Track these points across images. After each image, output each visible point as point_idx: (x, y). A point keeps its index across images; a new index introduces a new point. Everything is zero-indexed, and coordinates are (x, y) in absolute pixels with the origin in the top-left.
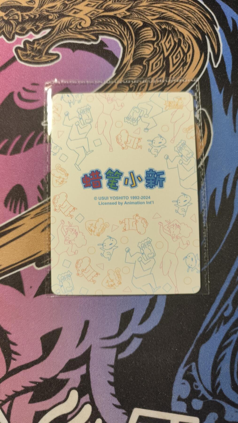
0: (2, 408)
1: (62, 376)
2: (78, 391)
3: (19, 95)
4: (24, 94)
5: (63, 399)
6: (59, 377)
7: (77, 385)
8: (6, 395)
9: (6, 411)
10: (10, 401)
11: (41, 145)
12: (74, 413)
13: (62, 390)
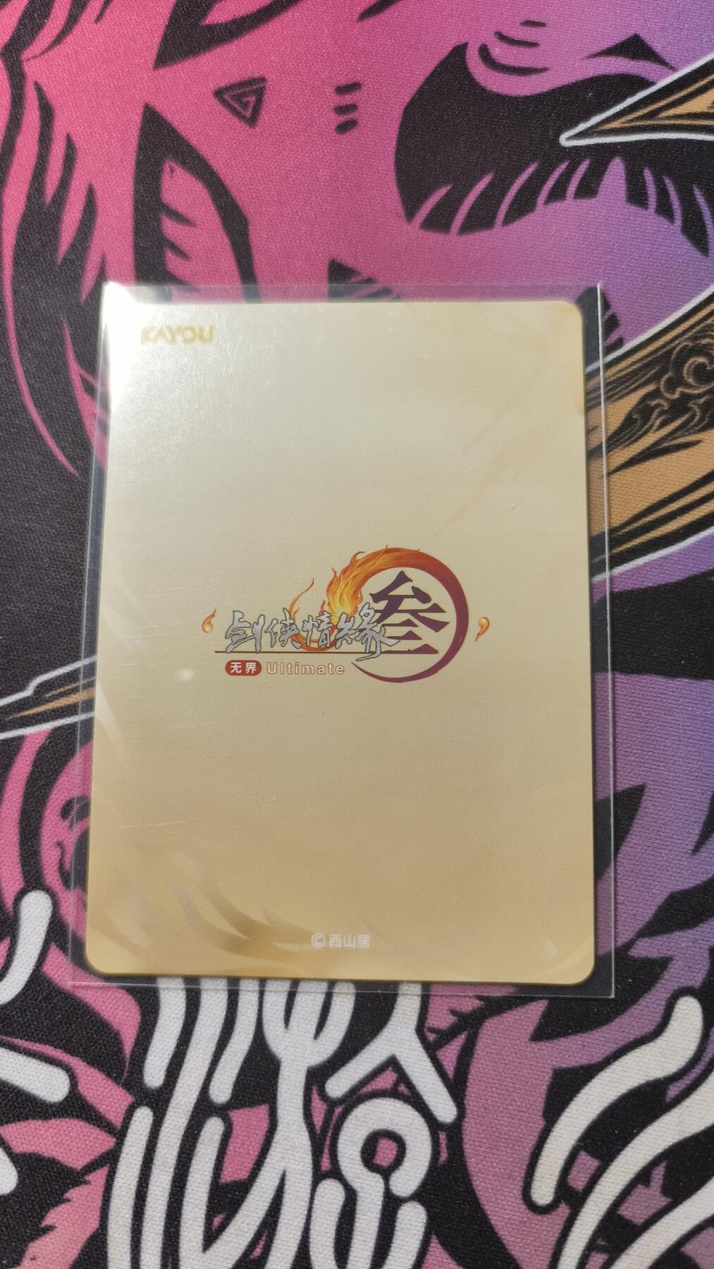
0: (439, 1057)
1: (647, 949)
2: (701, 1001)
3: (484, 52)
4: (499, 51)
5: (650, 1028)
6: (636, 952)
7: (697, 980)
8: (453, 1012)
9: (450, 1068)
10: (466, 1033)
11: (557, 206)
12: (687, 1080)
13: (646, 995)
